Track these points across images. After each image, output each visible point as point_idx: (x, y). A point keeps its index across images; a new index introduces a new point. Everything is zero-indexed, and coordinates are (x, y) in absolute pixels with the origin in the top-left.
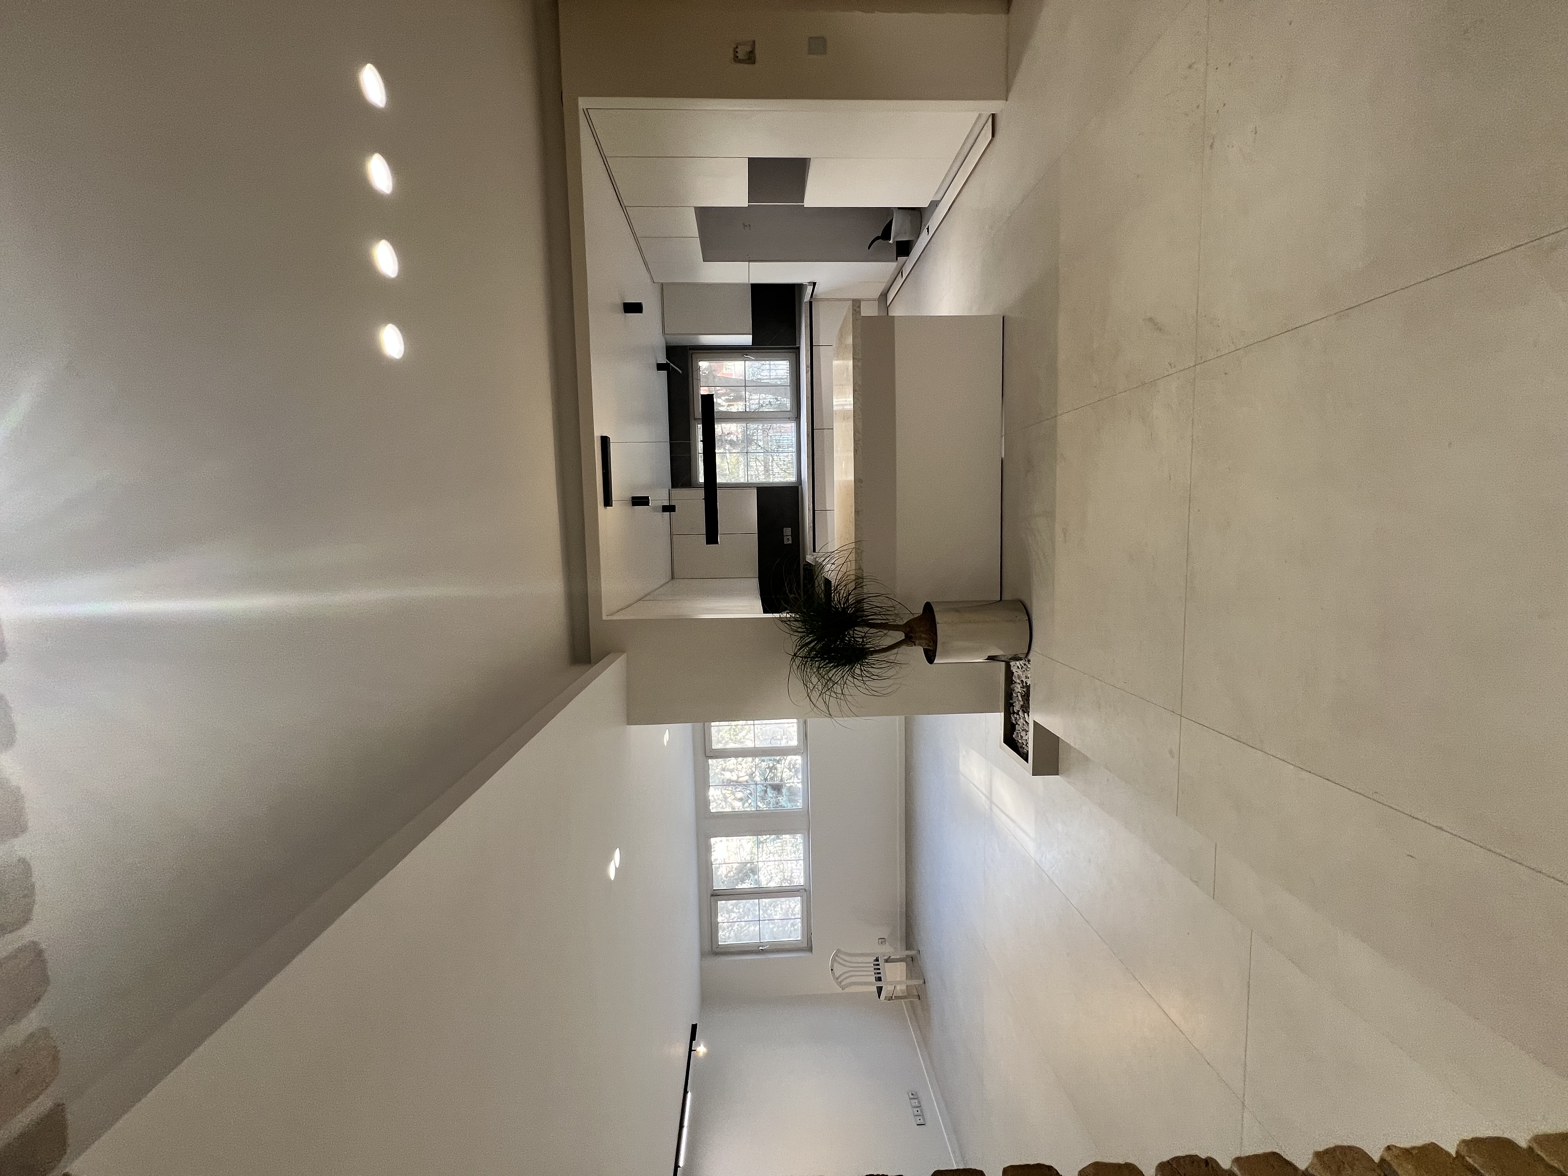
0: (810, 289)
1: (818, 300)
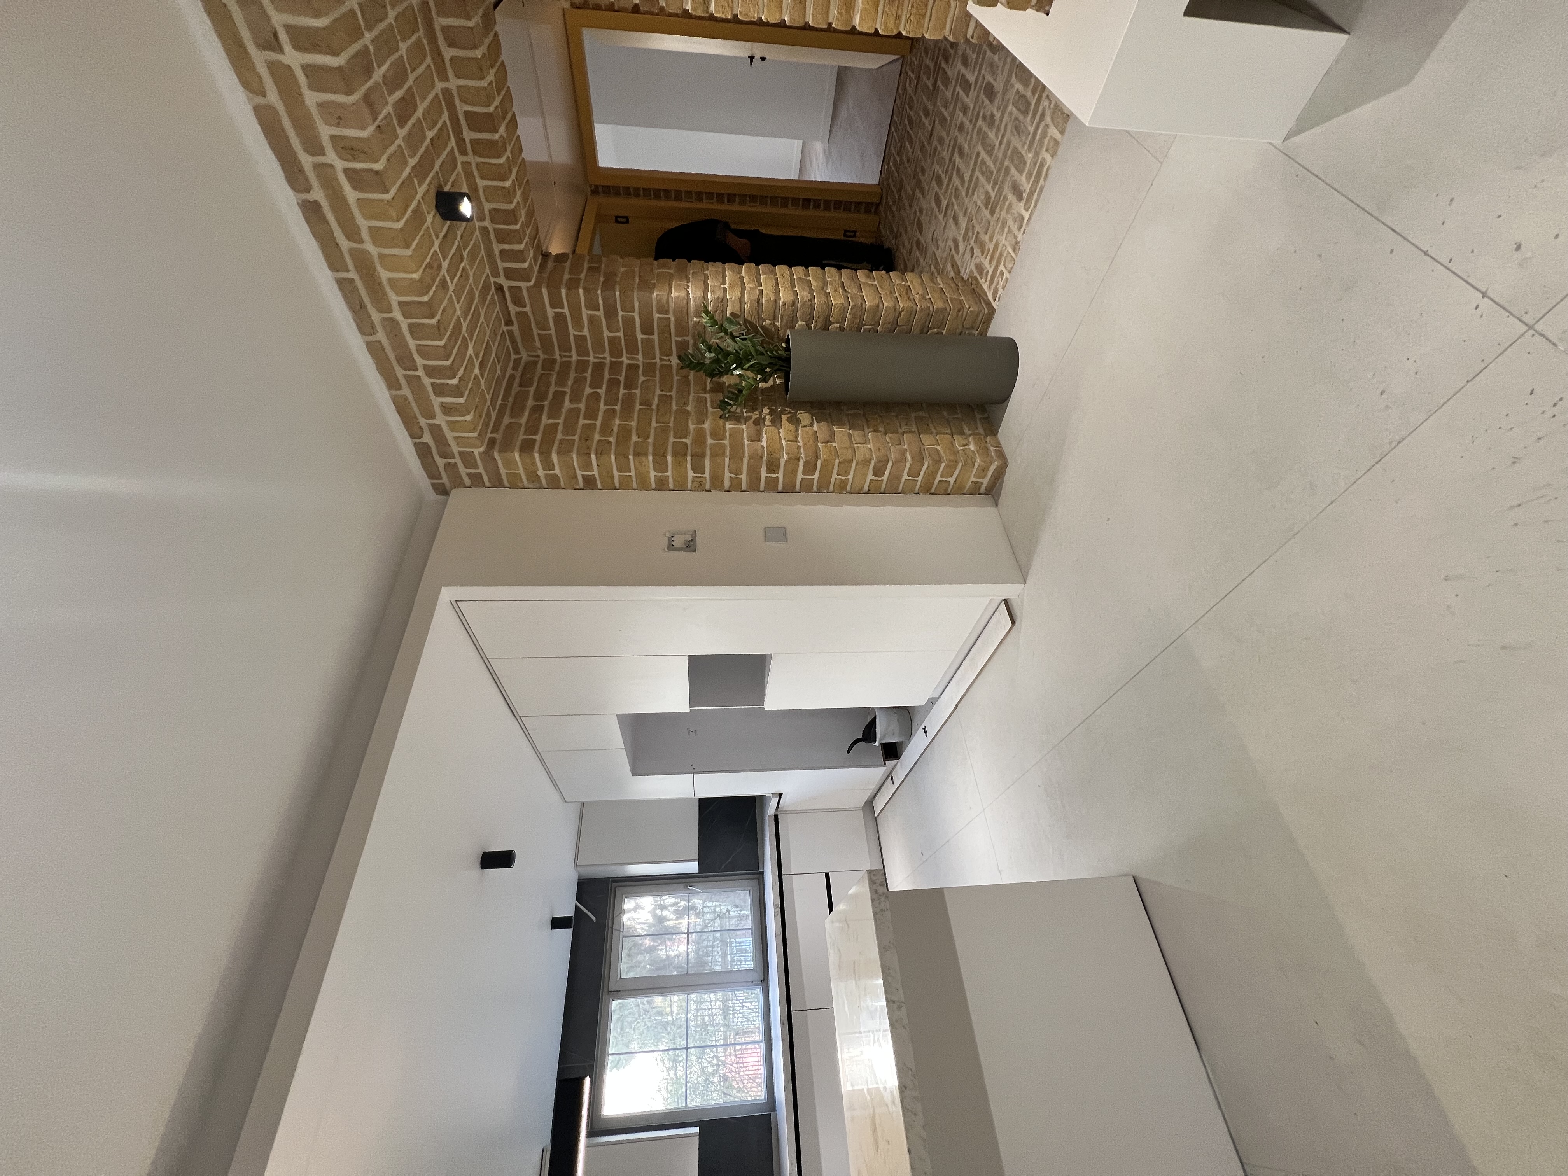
0: (774, 801)
1: (786, 812)
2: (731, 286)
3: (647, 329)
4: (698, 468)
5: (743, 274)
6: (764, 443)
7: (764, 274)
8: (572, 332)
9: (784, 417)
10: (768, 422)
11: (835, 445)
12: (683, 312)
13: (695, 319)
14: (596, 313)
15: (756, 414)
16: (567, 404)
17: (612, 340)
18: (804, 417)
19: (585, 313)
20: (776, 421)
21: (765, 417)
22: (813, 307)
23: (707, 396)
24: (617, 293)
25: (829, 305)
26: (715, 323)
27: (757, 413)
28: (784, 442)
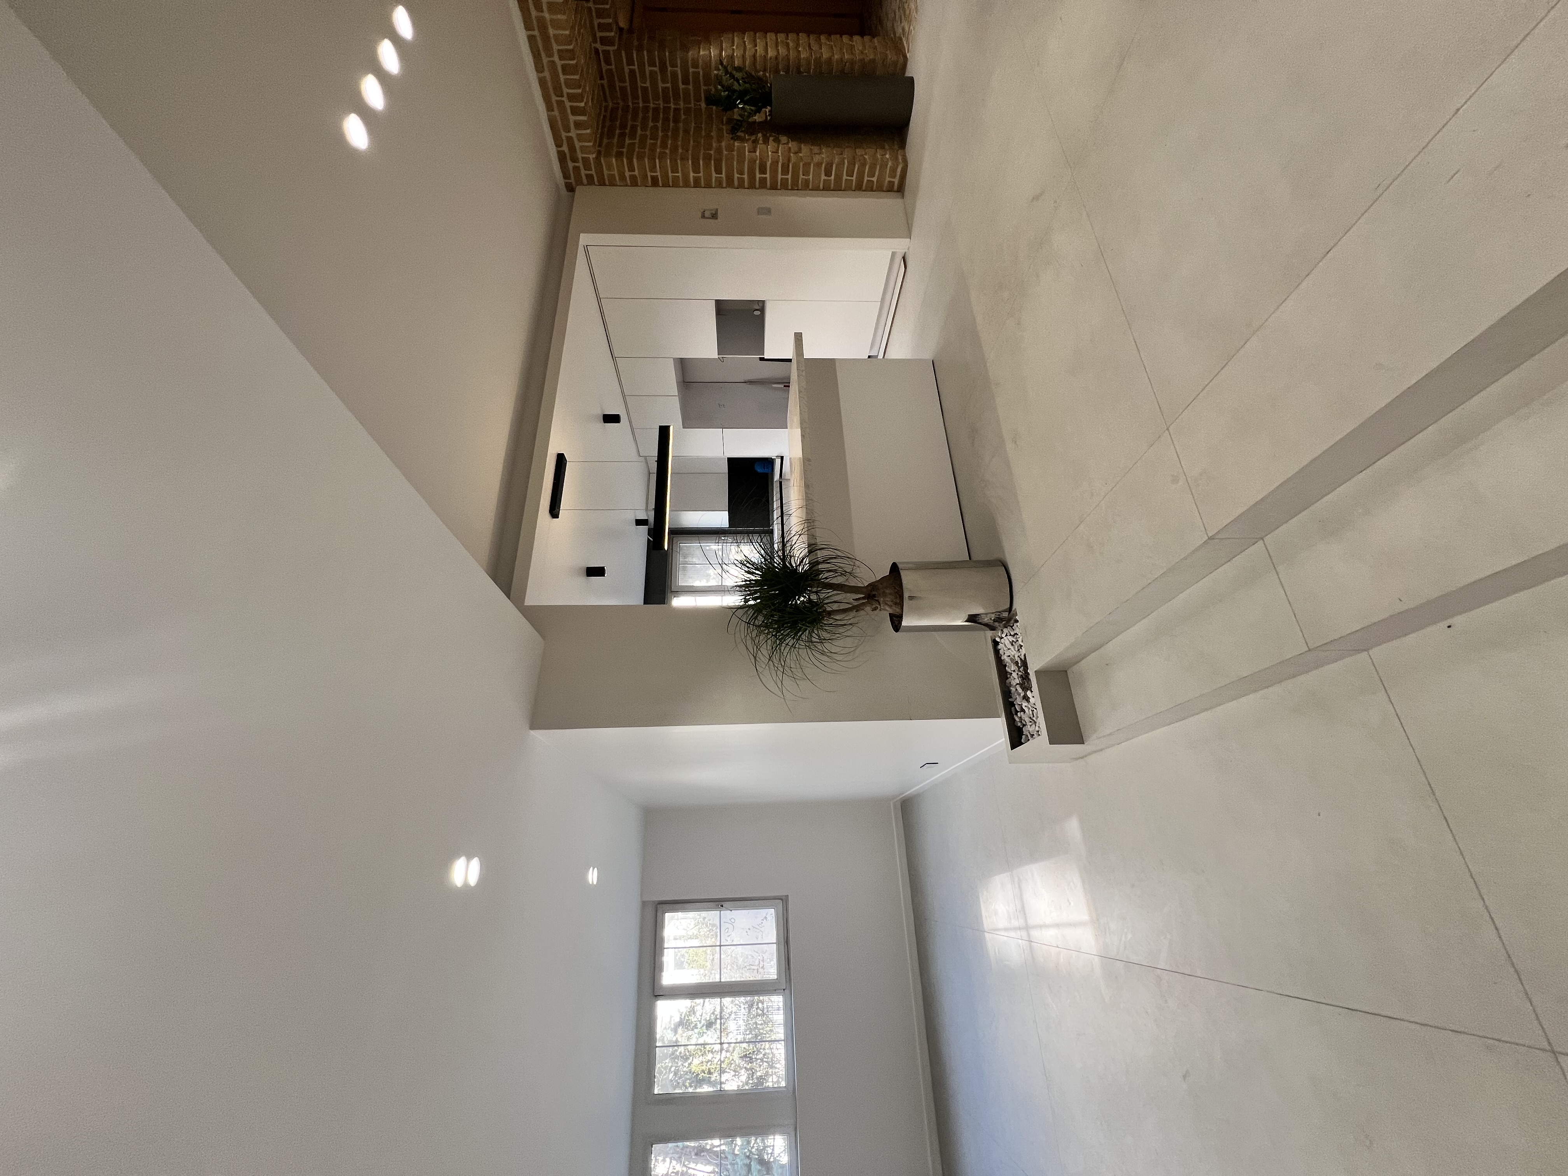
0: (778, 462)
1: (787, 478)
2: (737, 47)
3: (686, 82)
4: (718, 171)
5: (745, 40)
6: (758, 154)
7: (759, 38)
8: (639, 83)
9: (771, 139)
10: (761, 142)
11: (800, 155)
12: (707, 64)
13: (715, 72)
14: (655, 69)
15: (753, 138)
16: (639, 132)
17: (664, 89)
18: (784, 139)
19: (648, 69)
20: (766, 141)
21: (759, 138)
22: (788, 60)
23: (724, 127)
24: (667, 54)
25: (799, 59)
26: (727, 72)
27: (754, 136)
28: (770, 153)
